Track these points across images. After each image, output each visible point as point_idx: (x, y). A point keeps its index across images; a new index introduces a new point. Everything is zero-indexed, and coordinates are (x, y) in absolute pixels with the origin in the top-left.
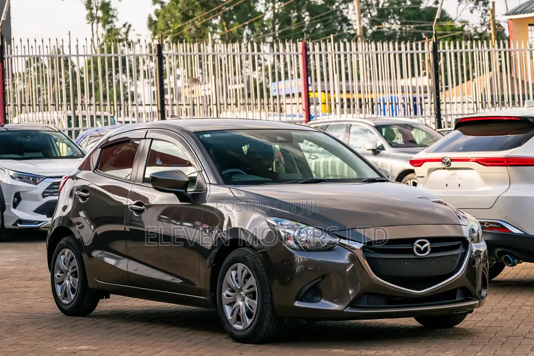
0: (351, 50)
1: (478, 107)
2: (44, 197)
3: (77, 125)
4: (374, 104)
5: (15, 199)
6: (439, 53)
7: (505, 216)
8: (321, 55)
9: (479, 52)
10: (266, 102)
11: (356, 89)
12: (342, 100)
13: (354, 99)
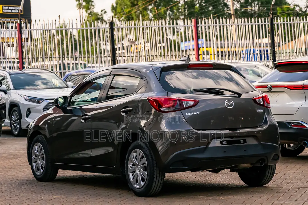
0: (223, 23)
1: (298, 55)
2: (44, 111)
3: (64, 69)
4: (237, 54)
5: (28, 112)
6: (275, 24)
7: (303, 119)
8: (205, 26)
9: (298, 23)
10: (174, 54)
11: (226, 46)
12: (218, 52)
13: (225, 52)
